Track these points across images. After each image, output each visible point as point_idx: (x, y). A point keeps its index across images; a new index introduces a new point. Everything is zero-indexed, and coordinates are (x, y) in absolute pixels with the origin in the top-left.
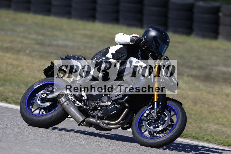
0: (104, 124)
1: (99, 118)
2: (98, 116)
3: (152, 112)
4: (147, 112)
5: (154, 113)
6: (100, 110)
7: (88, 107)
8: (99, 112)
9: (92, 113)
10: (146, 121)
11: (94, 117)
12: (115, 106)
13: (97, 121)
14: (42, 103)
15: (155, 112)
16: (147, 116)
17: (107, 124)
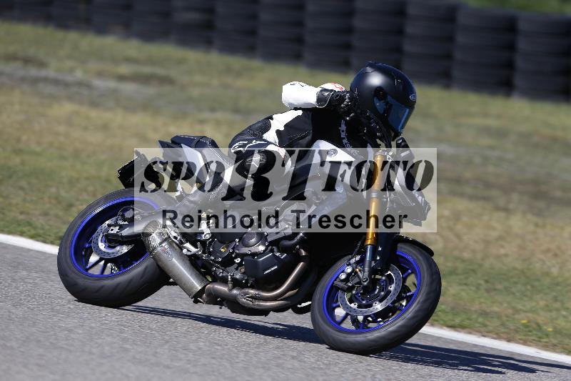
0: (248, 297)
1: (237, 284)
2: (234, 280)
3: (360, 271)
4: (349, 270)
5: (364, 272)
6: (240, 265)
7: (212, 258)
8: (237, 269)
9: (220, 273)
10: (344, 290)
11: (224, 281)
12: (274, 255)
13: (230, 290)
14: (110, 247)
15: (367, 269)
16: (346, 280)
17: (254, 298)
